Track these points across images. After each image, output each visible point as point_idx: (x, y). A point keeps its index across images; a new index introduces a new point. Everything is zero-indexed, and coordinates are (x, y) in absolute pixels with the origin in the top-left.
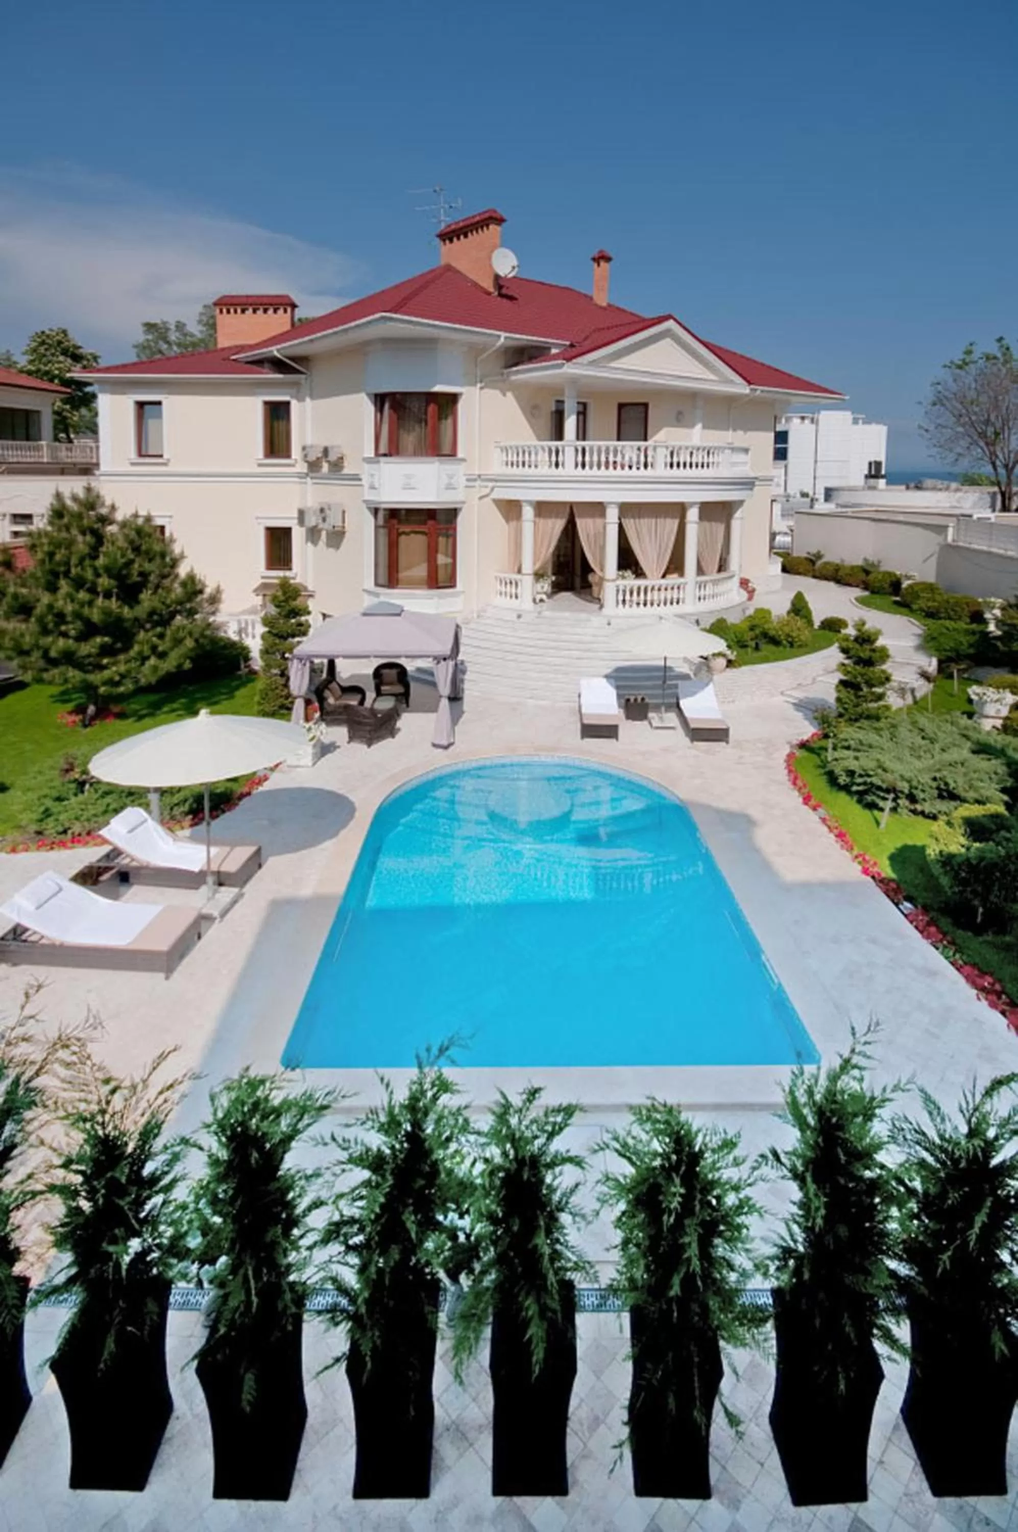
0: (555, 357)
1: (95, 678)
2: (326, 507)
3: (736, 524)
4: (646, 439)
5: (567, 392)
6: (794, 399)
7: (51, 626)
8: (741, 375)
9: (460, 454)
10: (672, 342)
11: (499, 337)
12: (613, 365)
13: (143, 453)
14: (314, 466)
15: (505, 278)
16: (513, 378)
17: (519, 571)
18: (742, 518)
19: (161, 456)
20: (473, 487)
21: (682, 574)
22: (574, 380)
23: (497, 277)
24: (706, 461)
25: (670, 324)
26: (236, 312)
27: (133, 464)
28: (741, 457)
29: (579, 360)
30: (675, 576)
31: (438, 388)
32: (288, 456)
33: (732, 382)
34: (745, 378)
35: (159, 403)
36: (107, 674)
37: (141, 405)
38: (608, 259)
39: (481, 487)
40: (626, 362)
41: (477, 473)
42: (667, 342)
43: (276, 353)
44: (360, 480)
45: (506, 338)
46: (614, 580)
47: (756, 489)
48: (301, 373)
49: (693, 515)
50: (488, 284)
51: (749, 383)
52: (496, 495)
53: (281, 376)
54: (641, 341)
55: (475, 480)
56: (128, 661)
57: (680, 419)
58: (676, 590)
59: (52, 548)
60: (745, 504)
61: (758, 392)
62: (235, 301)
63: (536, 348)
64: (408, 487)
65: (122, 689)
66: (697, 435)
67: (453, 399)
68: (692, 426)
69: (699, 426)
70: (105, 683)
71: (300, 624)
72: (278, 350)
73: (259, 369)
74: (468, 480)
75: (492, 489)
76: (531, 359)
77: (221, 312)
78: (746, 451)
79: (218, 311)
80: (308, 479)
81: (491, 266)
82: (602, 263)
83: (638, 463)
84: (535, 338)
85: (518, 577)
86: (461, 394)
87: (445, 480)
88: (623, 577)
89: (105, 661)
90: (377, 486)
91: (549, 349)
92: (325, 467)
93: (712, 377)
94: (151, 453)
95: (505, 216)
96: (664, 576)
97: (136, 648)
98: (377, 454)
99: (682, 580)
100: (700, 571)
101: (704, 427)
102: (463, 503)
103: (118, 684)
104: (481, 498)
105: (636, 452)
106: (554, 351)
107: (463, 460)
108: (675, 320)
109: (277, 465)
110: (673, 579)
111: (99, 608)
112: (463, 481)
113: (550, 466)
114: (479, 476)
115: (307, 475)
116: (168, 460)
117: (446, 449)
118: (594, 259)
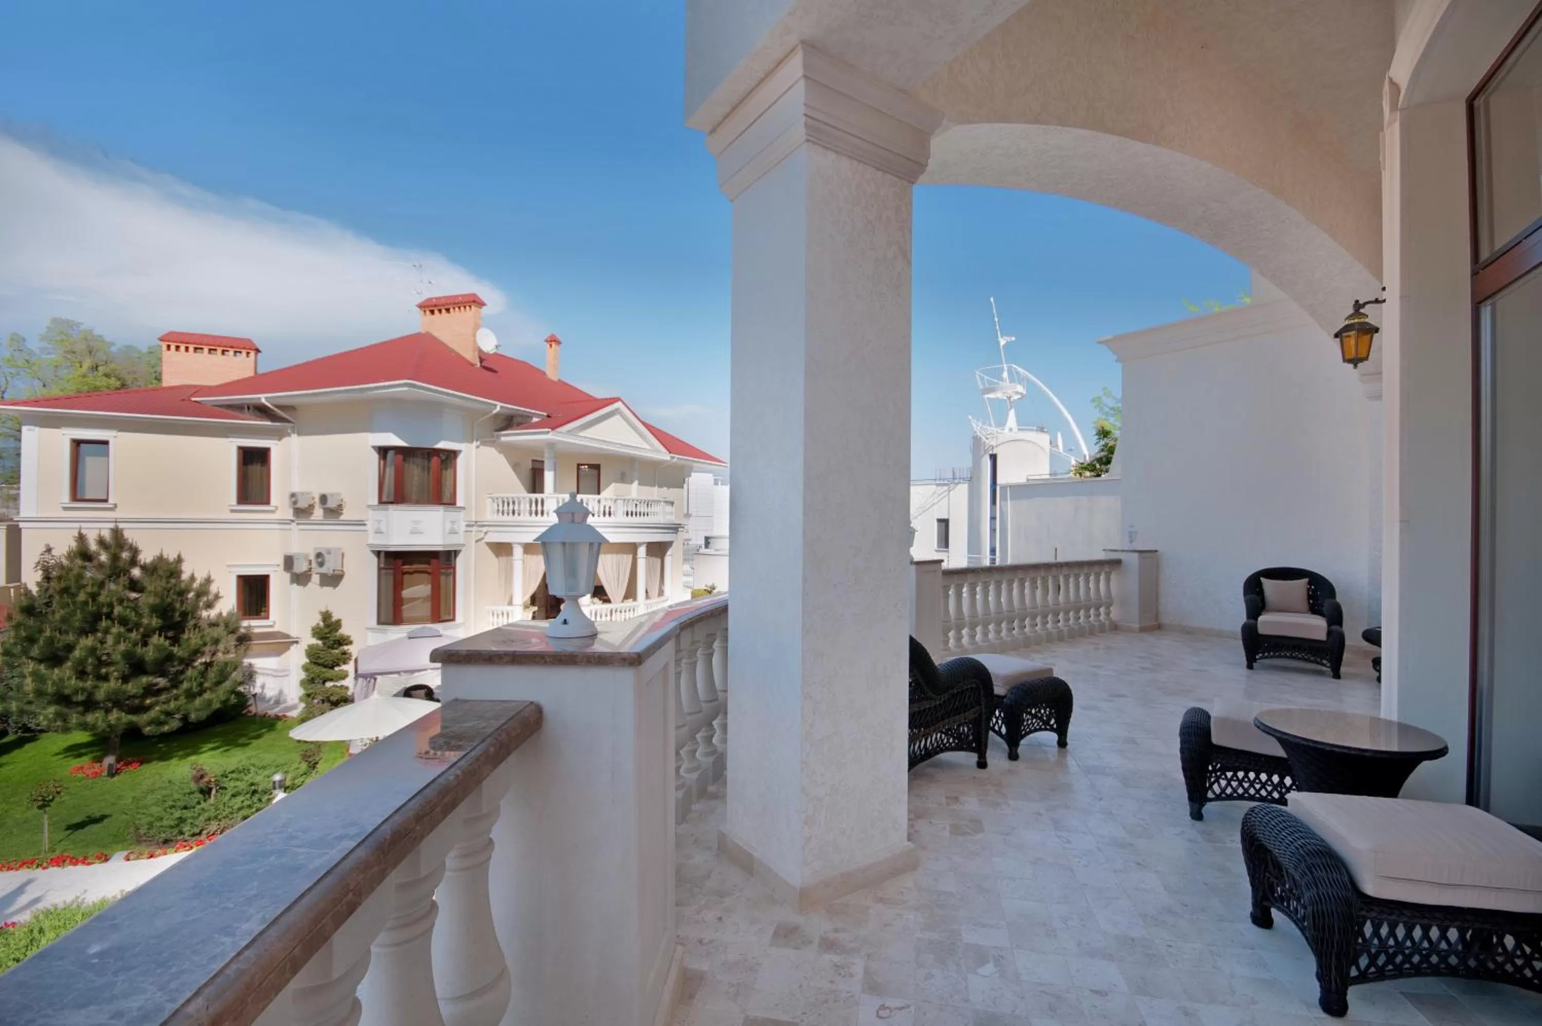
0: (536, 425)
1: (141, 719)
2: (324, 553)
3: (668, 559)
4: (599, 493)
5: (546, 455)
6: (696, 465)
7: (89, 669)
8: (666, 448)
9: (460, 502)
10: (621, 419)
11: (496, 405)
12: (581, 434)
13: (79, 497)
14: (302, 512)
15: (487, 354)
16: (503, 439)
17: (510, 603)
18: (671, 555)
19: (106, 501)
20: (471, 531)
21: (635, 599)
22: (551, 445)
23: (480, 351)
24: (646, 511)
25: (618, 405)
26: (187, 349)
27: (65, 509)
28: (669, 508)
29: (559, 430)
30: (631, 600)
31: (441, 445)
32: (268, 503)
33: (658, 451)
34: (668, 450)
35: (106, 443)
36: (153, 714)
37: (77, 444)
38: (558, 343)
39: (477, 531)
40: (588, 433)
41: (474, 519)
42: (617, 417)
43: (263, 401)
44: (364, 525)
45: (501, 407)
46: (588, 605)
47: (679, 533)
48: (288, 421)
49: (642, 551)
50: (471, 356)
51: (670, 452)
52: (488, 539)
53: (269, 423)
54: (600, 417)
55: (472, 526)
56: (176, 698)
57: (624, 478)
58: (632, 612)
59: (95, 589)
60: (674, 545)
61: (675, 460)
62: (187, 339)
63: (522, 416)
64: (414, 532)
65: (166, 728)
66: (634, 490)
67: (452, 455)
68: (631, 482)
69: (636, 483)
70: (150, 723)
71: (344, 653)
72: (266, 398)
73: (240, 415)
74: (467, 526)
75: (486, 533)
76: (520, 425)
77: (169, 347)
78: (672, 503)
79: (164, 347)
80: (294, 524)
81: (475, 342)
82: (554, 344)
83: (599, 512)
84: (522, 409)
85: (510, 608)
86: (460, 451)
87: (448, 526)
88: (594, 603)
89: (148, 701)
90: (384, 530)
91: (531, 418)
92: (318, 513)
93: (648, 447)
94: (87, 497)
95: (485, 301)
96: (623, 602)
97: (185, 685)
98: (381, 502)
99: (635, 603)
100: (647, 596)
101: (640, 484)
102: (463, 545)
103: (161, 723)
104: (477, 541)
105: (597, 503)
106: (535, 420)
107: (463, 508)
108: (623, 403)
109: (253, 512)
110: (629, 603)
111: (155, 645)
112: (463, 527)
113: (531, 514)
114: (476, 522)
115: (292, 521)
116: (116, 505)
117: (446, 497)
118: (547, 341)
